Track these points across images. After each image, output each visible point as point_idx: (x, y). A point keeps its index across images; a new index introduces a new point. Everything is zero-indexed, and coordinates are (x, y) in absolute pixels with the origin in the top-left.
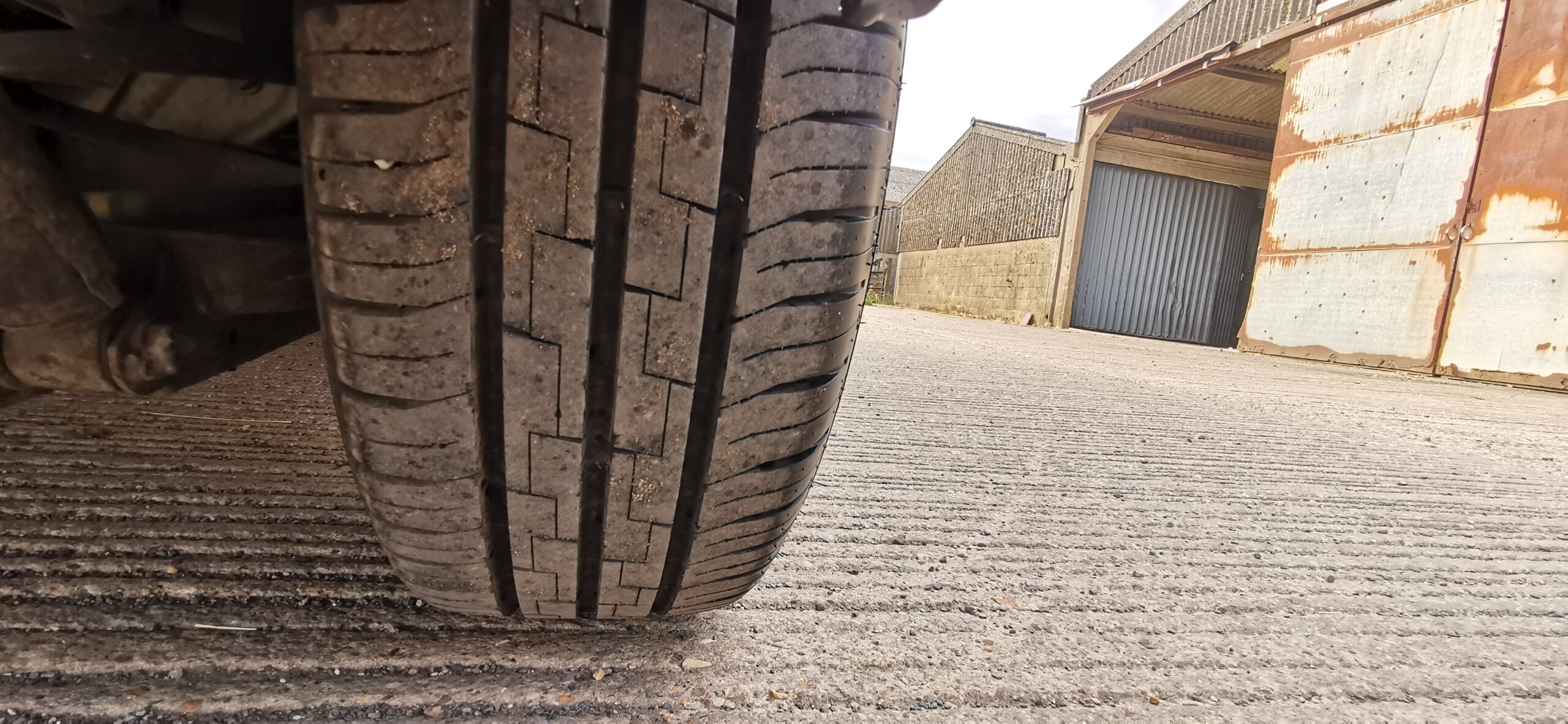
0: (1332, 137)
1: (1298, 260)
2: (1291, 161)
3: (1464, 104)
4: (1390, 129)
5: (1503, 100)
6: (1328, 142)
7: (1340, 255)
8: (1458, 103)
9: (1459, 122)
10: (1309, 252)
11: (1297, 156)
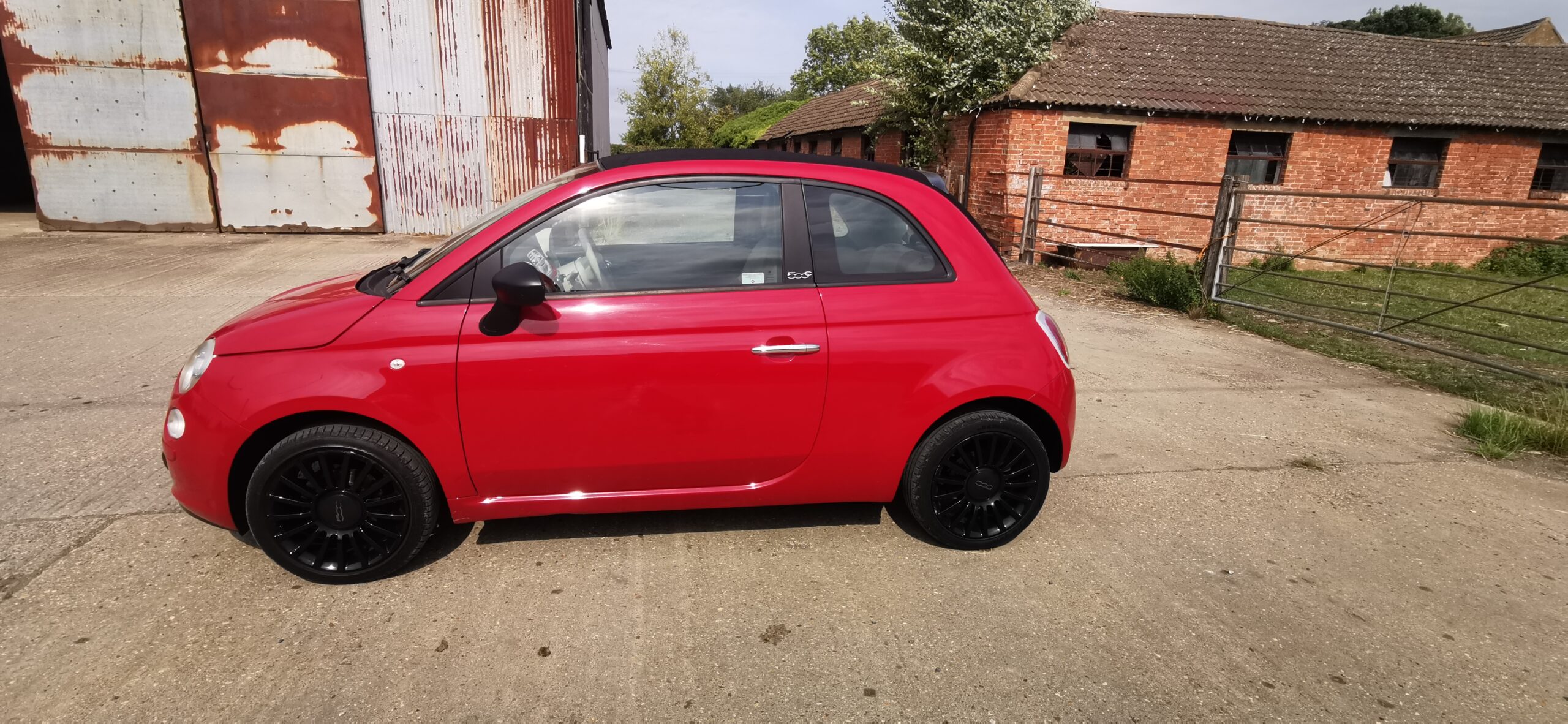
0: (66, 58)
1: (74, 155)
2: (29, 70)
3: (174, 60)
4: (120, 63)
5: (201, 64)
6: (64, 61)
7: (118, 153)
8: (171, 59)
9: (177, 72)
10: (84, 150)
11: (35, 67)
